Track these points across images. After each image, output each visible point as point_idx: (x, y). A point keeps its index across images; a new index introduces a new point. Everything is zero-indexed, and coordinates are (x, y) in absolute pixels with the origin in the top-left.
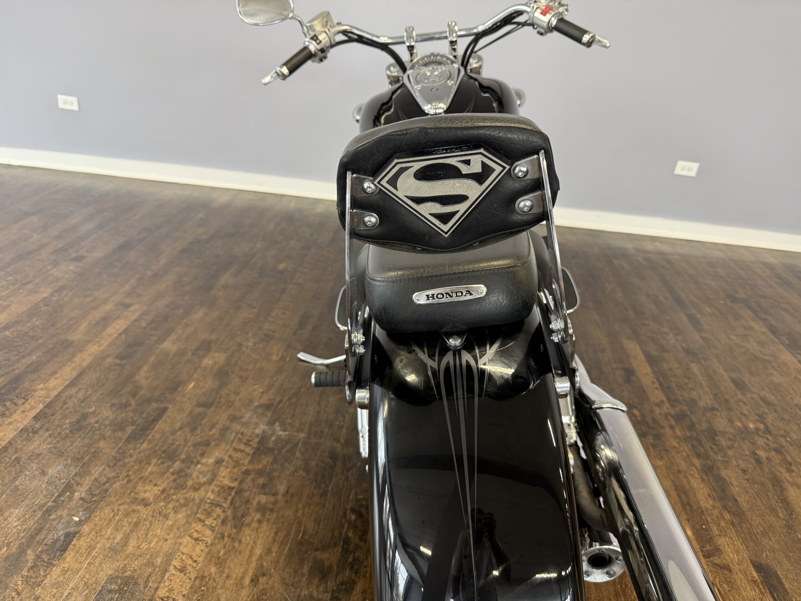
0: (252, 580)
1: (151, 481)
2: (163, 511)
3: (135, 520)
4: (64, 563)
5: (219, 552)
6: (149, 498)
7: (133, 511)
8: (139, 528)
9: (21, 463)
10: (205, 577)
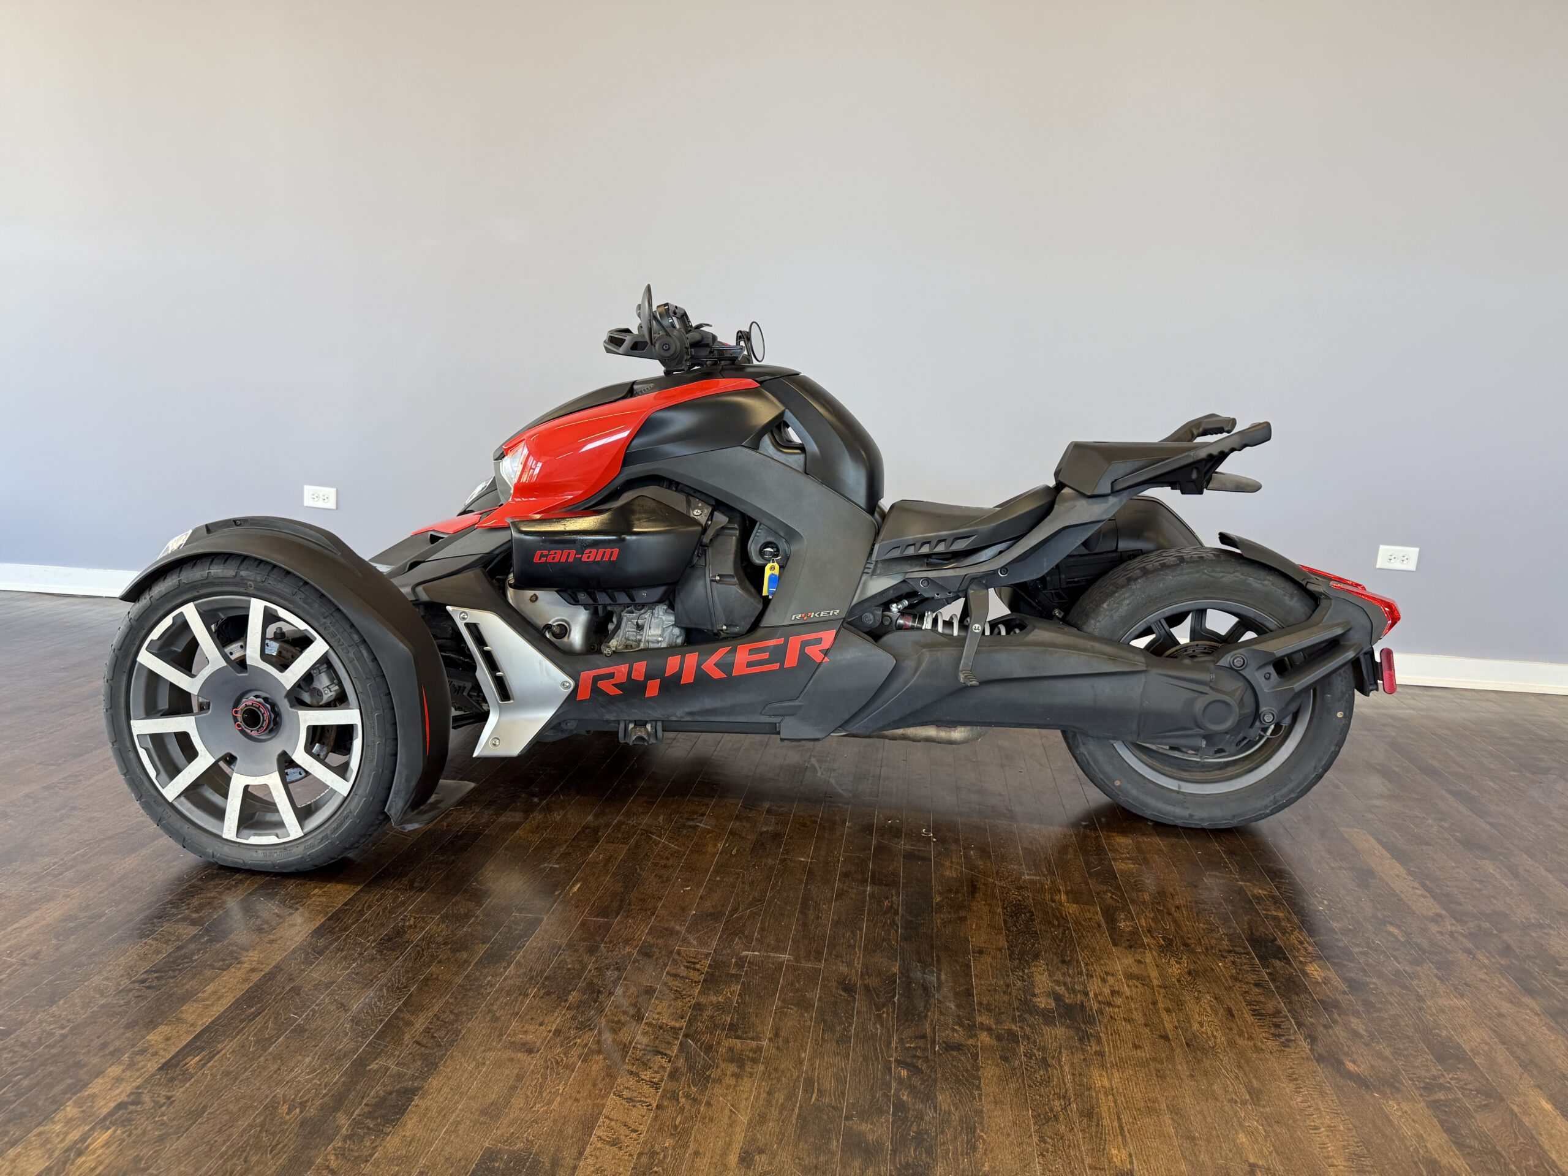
0: (742, 1160)
1: (532, 1019)
2: (562, 1060)
3: (516, 1071)
4: (403, 1131)
5: (674, 1119)
6: (535, 1043)
7: (511, 1060)
8: (525, 1084)
9: (303, 994)
10: (658, 1153)
